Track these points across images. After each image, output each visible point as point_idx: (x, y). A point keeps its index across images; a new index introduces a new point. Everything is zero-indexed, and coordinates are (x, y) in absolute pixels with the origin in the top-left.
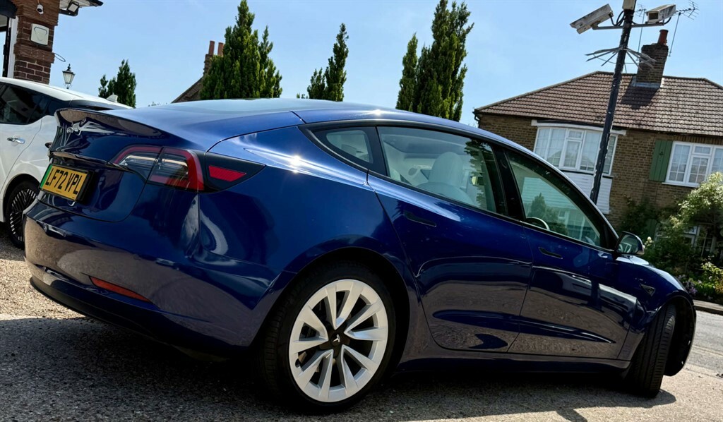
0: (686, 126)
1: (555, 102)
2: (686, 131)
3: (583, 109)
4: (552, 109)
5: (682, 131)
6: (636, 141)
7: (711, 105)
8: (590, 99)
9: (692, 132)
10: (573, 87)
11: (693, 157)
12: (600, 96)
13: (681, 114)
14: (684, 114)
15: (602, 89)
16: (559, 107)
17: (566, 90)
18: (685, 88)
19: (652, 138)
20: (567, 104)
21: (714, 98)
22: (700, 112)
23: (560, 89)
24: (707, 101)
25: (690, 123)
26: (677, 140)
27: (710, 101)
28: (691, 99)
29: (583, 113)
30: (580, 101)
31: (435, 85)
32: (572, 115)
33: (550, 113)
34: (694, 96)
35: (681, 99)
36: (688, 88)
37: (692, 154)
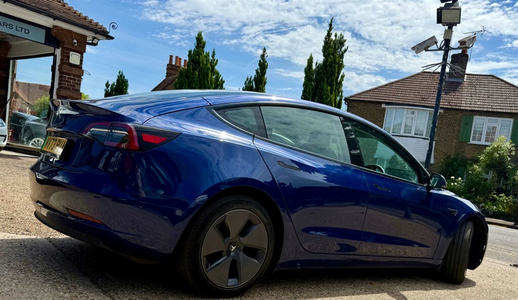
0: (482, 106)
1: (397, 92)
2: (482, 109)
3: (415, 96)
4: (395, 97)
5: (479, 109)
6: (450, 116)
7: (497, 92)
8: (419, 89)
9: (486, 109)
10: (408, 82)
11: (487, 125)
12: (426, 87)
13: (478, 98)
14: (480, 98)
15: (427, 83)
16: (399, 95)
17: (404, 84)
18: (480, 81)
19: (460, 114)
20: (404, 93)
21: (499, 87)
22: (490, 96)
23: (400, 83)
24: (495, 89)
25: (484, 104)
26: (476, 115)
27: (497, 89)
28: (484, 89)
29: (415, 99)
30: (413, 91)
31: (325, 86)
32: (408, 100)
33: (394, 99)
34: (486, 86)
35: (478, 88)
36: (482, 81)
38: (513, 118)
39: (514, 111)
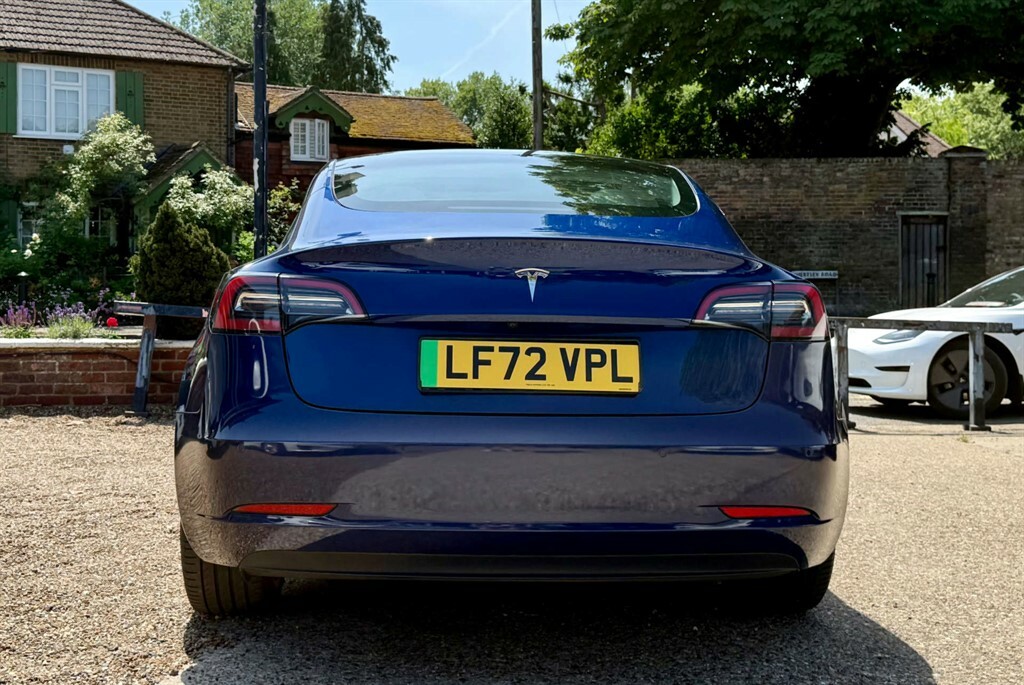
0: (33, 38)
2: (36, 46)
5: (29, 45)
9: (45, 47)
11: (53, 88)
13: (14, 15)
14: (19, 16)
22: (42, 12)
25: (35, 31)
26: (23, 61)
37: (51, 85)
38: (113, 68)
39: (114, 52)
